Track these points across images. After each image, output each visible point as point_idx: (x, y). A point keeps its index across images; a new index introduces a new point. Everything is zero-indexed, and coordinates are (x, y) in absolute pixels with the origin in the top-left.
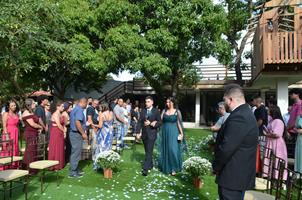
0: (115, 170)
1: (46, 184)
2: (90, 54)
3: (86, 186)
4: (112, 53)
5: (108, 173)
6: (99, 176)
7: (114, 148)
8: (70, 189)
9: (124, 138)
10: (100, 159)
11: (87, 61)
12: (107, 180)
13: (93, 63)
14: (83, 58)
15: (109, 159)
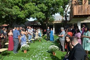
0: (28, 50)
1: (4, 56)
2: (19, 12)
3: (18, 56)
4: (26, 12)
5: (25, 52)
6: (22, 52)
7: (27, 43)
9: (31, 39)
10: (22, 47)
11: (18, 15)
12: (25, 54)
13: (20, 15)
15: (25, 47)
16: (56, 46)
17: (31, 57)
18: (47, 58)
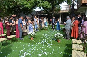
1: (13, 42)
2: (25, 2)
3: (25, 42)
4: (32, 2)
5: (32, 39)
6: (29, 39)
7: (34, 31)
8: (20, 43)
10: (29, 35)
11: (25, 5)
13: (27, 5)
14: (23, 4)
15: (32, 34)
16: (61, 34)
17: (37, 43)
18: (51, 44)
